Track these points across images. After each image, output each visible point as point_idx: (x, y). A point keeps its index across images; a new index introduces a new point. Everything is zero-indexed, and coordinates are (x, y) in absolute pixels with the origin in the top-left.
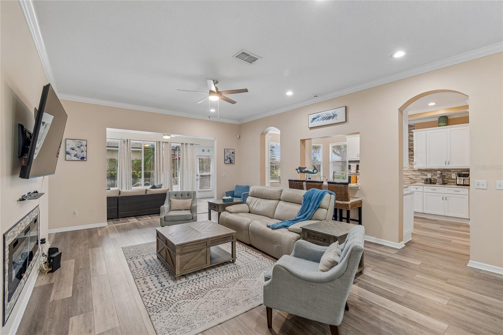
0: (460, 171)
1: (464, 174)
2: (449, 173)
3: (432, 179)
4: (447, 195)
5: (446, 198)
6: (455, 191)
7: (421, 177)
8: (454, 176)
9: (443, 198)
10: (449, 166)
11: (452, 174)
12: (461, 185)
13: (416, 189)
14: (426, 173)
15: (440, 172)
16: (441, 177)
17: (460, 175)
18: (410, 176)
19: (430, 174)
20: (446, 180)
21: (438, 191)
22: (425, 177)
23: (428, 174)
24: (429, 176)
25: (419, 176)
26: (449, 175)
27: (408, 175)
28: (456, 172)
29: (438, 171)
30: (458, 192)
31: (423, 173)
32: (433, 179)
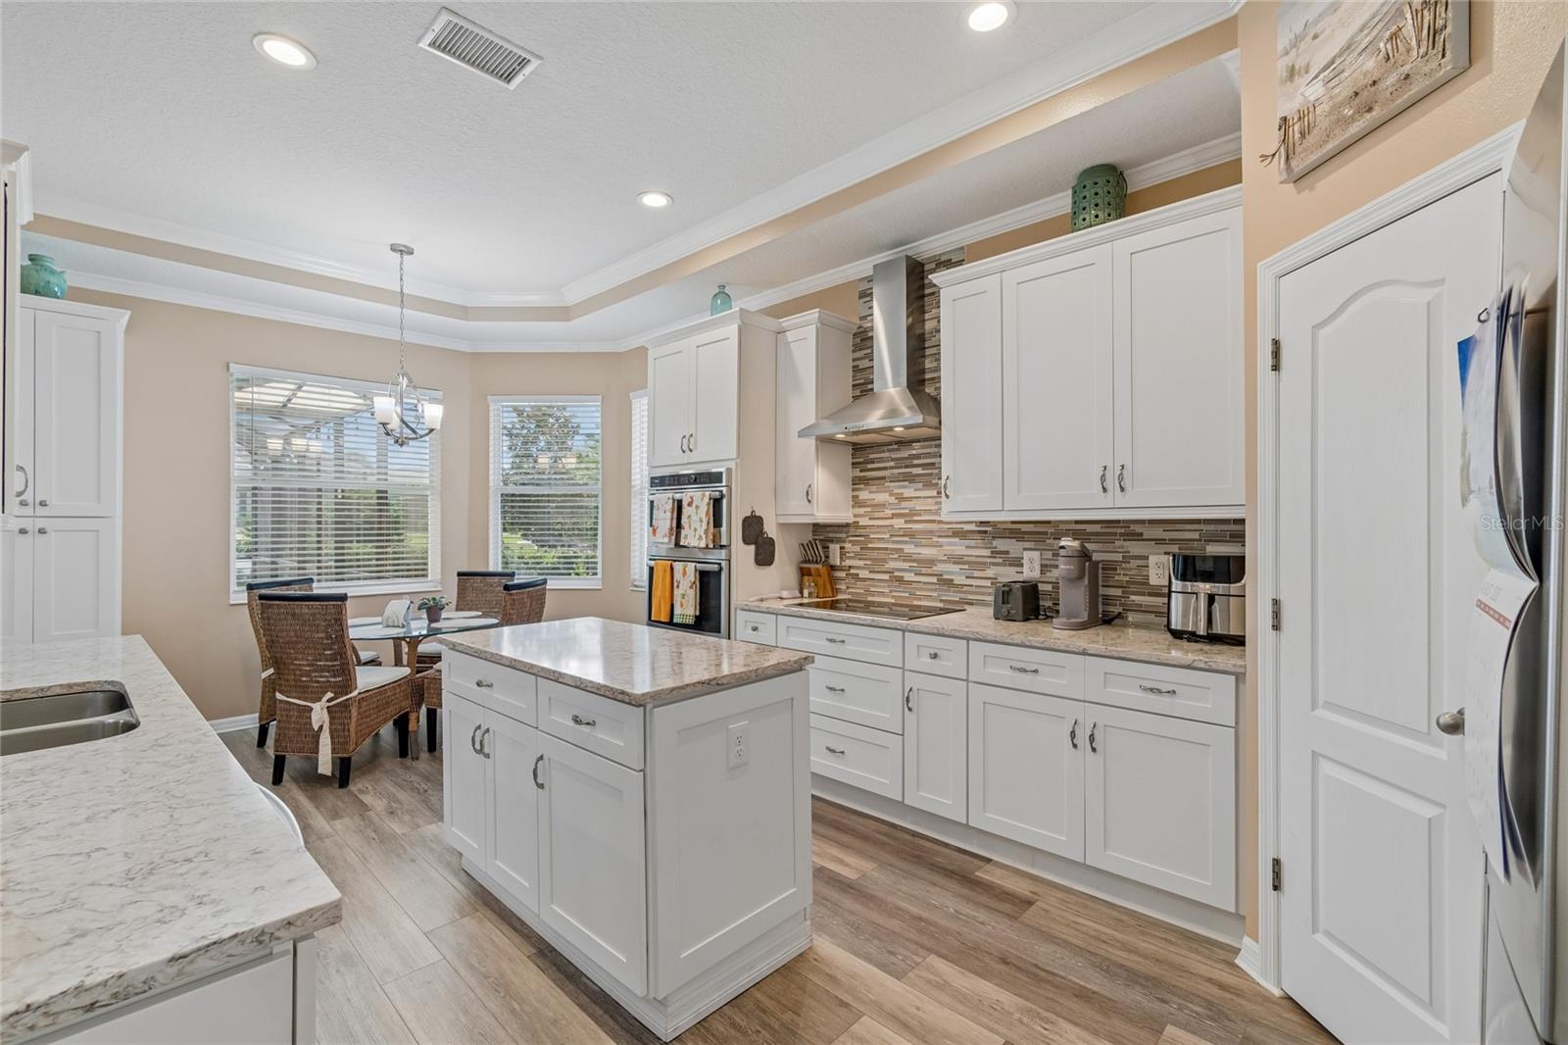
0: (1196, 536)
1: (1216, 559)
2: (1135, 548)
3: (1041, 587)
4: (1103, 716)
5: (1092, 738)
6: (1151, 690)
7: (991, 572)
8: (1159, 568)
9: (1073, 734)
10: (1121, 500)
11: (1152, 559)
12: (1193, 637)
13: (935, 656)
14: (1013, 547)
15: (1076, 544)
16: (1081, 577)
17: (1189, 568)
18: (939, 568)
19: (1036, 555)
20: (1118, 592)
21: (1044, 682)
22: (1008, 574)
23: (1027, 555)
24: (1030, 569)
25: (983, 566)
26: (1134, 563)
27: (932, 562)
28: (1173, 541)
29: (1066, 533)
30: (1166, 699)
31: (1001, 544)
32: (1049, 587)
